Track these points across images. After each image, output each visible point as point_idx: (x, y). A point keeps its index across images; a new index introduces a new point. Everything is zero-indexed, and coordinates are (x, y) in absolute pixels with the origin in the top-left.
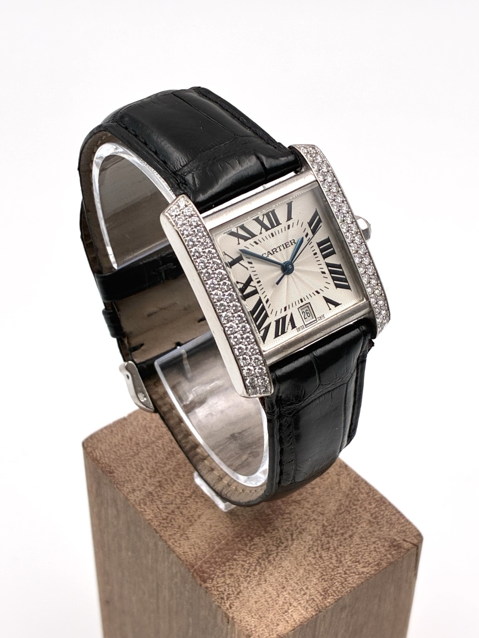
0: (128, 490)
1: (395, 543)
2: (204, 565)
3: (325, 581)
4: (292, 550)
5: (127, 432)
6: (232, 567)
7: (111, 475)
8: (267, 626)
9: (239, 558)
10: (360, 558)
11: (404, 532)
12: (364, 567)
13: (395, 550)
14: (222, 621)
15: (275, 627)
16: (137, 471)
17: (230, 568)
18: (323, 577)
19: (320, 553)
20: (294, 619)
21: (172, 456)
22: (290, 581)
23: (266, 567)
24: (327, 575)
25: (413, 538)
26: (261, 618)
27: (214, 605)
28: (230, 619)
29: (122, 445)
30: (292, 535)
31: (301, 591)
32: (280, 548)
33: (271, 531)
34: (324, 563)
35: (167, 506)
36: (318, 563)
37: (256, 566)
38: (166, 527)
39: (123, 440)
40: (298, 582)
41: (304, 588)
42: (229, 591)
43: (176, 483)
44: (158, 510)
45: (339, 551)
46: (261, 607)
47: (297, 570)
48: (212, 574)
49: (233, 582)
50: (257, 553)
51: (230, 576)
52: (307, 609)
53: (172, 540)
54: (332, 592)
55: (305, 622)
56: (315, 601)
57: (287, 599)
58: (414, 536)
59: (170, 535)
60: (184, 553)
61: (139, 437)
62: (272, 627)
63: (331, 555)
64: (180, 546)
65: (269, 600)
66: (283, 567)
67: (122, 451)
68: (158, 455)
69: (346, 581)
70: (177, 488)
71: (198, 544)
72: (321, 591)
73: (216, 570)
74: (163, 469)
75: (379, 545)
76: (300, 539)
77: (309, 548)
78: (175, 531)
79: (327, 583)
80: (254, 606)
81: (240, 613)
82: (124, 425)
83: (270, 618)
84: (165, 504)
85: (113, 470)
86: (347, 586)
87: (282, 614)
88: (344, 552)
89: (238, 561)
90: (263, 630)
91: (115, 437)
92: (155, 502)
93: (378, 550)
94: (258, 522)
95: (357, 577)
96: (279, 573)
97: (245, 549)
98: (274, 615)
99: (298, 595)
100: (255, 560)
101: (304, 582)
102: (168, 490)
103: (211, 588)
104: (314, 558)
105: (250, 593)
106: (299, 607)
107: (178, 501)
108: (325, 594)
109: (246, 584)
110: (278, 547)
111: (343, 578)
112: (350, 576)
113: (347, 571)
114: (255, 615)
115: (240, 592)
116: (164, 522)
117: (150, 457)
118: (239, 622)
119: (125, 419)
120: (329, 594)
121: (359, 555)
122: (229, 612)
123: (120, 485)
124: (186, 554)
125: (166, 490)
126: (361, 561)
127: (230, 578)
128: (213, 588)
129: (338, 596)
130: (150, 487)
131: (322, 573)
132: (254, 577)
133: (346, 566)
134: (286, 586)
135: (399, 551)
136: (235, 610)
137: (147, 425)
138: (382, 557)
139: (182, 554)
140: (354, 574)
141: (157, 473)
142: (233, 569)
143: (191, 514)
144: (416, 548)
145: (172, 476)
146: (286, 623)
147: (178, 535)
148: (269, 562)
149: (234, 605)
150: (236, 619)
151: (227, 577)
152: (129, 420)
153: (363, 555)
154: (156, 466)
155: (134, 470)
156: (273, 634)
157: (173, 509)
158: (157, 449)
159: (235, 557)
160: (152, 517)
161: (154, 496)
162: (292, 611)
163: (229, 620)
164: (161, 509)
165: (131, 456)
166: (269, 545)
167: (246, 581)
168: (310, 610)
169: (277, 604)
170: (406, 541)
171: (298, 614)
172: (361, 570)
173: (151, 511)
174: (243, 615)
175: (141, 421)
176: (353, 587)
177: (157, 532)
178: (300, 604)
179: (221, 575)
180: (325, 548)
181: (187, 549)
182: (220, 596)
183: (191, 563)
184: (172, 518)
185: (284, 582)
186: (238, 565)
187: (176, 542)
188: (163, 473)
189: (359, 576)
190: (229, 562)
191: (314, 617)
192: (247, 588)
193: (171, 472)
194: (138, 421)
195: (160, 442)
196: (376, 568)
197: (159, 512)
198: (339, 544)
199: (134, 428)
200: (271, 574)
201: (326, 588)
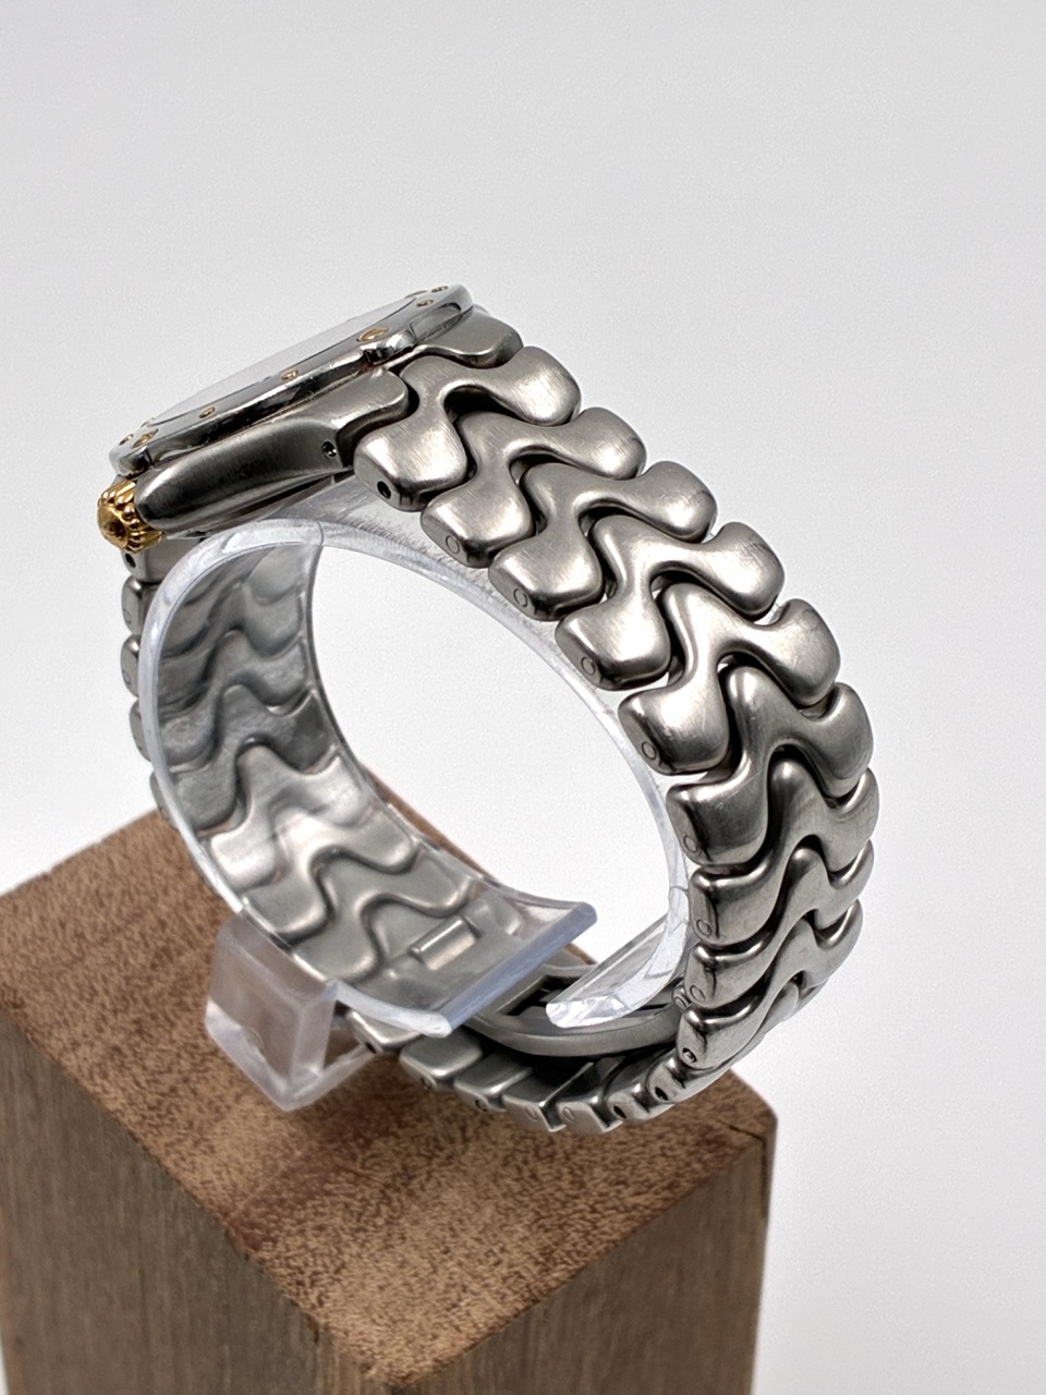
0: (61, 1045)
1: (710, 1136)
2: (253, 1209)
3: (547, 1231)
4: (465, 1165)
5: (53, 908)
6: (321, 1209)
7: (18, 1011)
8: (409, 1342)
9: (337, 1188)
10: (626, 1173)
11: (732, 1108)
12: (638, 1194)
13: (710, 1152)
14: (302, 1337)
15: (429, 1343)
16: (81, 997)
17: (316, 1214)
18: (541, 1222)
19: (531, 1166)
20: (472, 1321)
21: (165, 958)
22: (463, 1235)
23: (402, 1207)
24: (550, 1216)
25: (754, 1121)
26: (395, 1322)
27: (281, 1302)
28: (321, 1330)
29: (42, 939)
30: (463, 1129)
31: (488, 1256)
32: (435, 1161)
33: (415, 1122)
34: (542, 1189)
35: (157, 1076)
36: (526, 1190)
37: (378, 1204)
38: (157, 1127)
39: (43, 926)
40: (482, 1236)
41: (496, 1249)
42: (315, 1264)
43: (178, 1022)
44: (136, 1088)
45: (576, 1159)
46: (393, 1299)
47: (478, 1208)
48: (274, 1229)
49: (326, 1244)
50: (382, 1174)
51: (315, 1232)
52: (504, 1296)
53: (174, 1156)
54: (563, 1254)
55: (501, 1327)
56: (521, 1277)
57: (455, 1276)
58: (755, 1117)
59: (167, 1145)
60: (202, 1183)
61: (84, 919)
62: (422, 1343)
63: (558, 1171)
64: (194, 1167)
65: (413, 1281)
66: (444, 1205)
67: (42, 955)
68: (131, 961)
69: (595, 1228)
70: (181, 1034)
71: (238, 1163)
72: (536, 1254)
73: (284, 1220)
74: (144, 992)
75: (673, 1142)
76: (483, 1138)
77: (506, 1158)
78: (180, 1134)
79: (549, 1234)
80: (378, 1296)
81: (343, 1315)
82: (45, 894)
83: (416, 1322)
84: (153, 1073)
85: (21, 999)
86: (599, 1239)
87: (444, 1312)
88: (590, 1162)
89: (336, 1195)
90: (400, 1351)
91: (23, 922)
92: (129, 1069)
93: (669, 1153)
94: (380, 1103)
95: (622, 1216)
96: (435, 1217)
97: (353, 1168)
98: (425, 1314)
99: (481, 1267)
100: (377, 1191)
101: (495, 1236)
102: (158, 1040)
103: (271, 1260)
104: (517, 1180)
105: (366, 1267)
106: (485, 1294)
107: (185, 1065)
108: (547, 1259)
109: (355, 1249)
110: (430, 1158)
111: (589, 1221)
112: (604, 1217)
113: (598, 1206)
114: (381, 1317)
115: (343, 1265)
116: (154, 1114)
117: (112, 963)
118: (342, 1334)
119: (45, 878)
120: (555, 1259)
121: (626, 1166)
122: (318, 1315)
123: (40, 1033)
124: (210, 1185)
125: (154, 1041)
126: (631, 1180)
127: (316, 1236)
128: (277, 1261)
129: (577, 1262)
130: (113, 1034)
131: (537, 1213)
132: (375, 1232)
133: (595, 1193)
134: (452, 1246)
135: (721, 1153)
136: (332, 1309)
137: (102, 891)
138: (678, 1168)
139: (199, 1186)
140: (614, 1211)
141: (131, 1002)
142: (323, 1214)
143: (218, 1093)
144: (761, 1144)
145: (167, 1008)
146: (454, 1331)
147: (189, 1143)
148: (411, 1194)
149: (328, 1297)
150: (334, 1328)
151: (309, 1233)
152: (55, 881)
153: (634, 1167)
154: (128, 984)
155: (74, 998)
156: (424, 1359)
157: (173, 1083)
158: (129, 947)
159: (328, 1187)
160: (123, 1104)
161: (125, 1057)
162: (468, 1304)
163: (318, 1334)
164: (144, 1085)
165: (66, 965)
166: (409, 1155)
167: (355, 1241)
168: (511, 1299)
169: (431, 1289)
170: (736, 1129)
171: (483, 1310)
172: (631, 1201)
173: (120, 1092)
174: (352, 1319)
175: (87, 881)
176: (614, 1242)
177: (136, 1140)
178: (486, 1286)
179: (294, 1229)
180: (542, 1154)
181: (210, 1175)
182: (294, 1277)
183: (220, 1207)
184: (171, 1104)
185: (448, 1239)
186: (334, 1204)
187: (183, 1159)
188: (146, 1001)
189: (627, 1215)
190: (313, 1199)
191: (523, 1314)
192: (359, 1256)
193: (166, 996)
194: (80, 881)
195: (136, 928)
196: (666, 1194)
197: (137, 1092)
198: (577, 1144)
199: (69, 899)
200: (416, 1222)
201: (549, 1247)
